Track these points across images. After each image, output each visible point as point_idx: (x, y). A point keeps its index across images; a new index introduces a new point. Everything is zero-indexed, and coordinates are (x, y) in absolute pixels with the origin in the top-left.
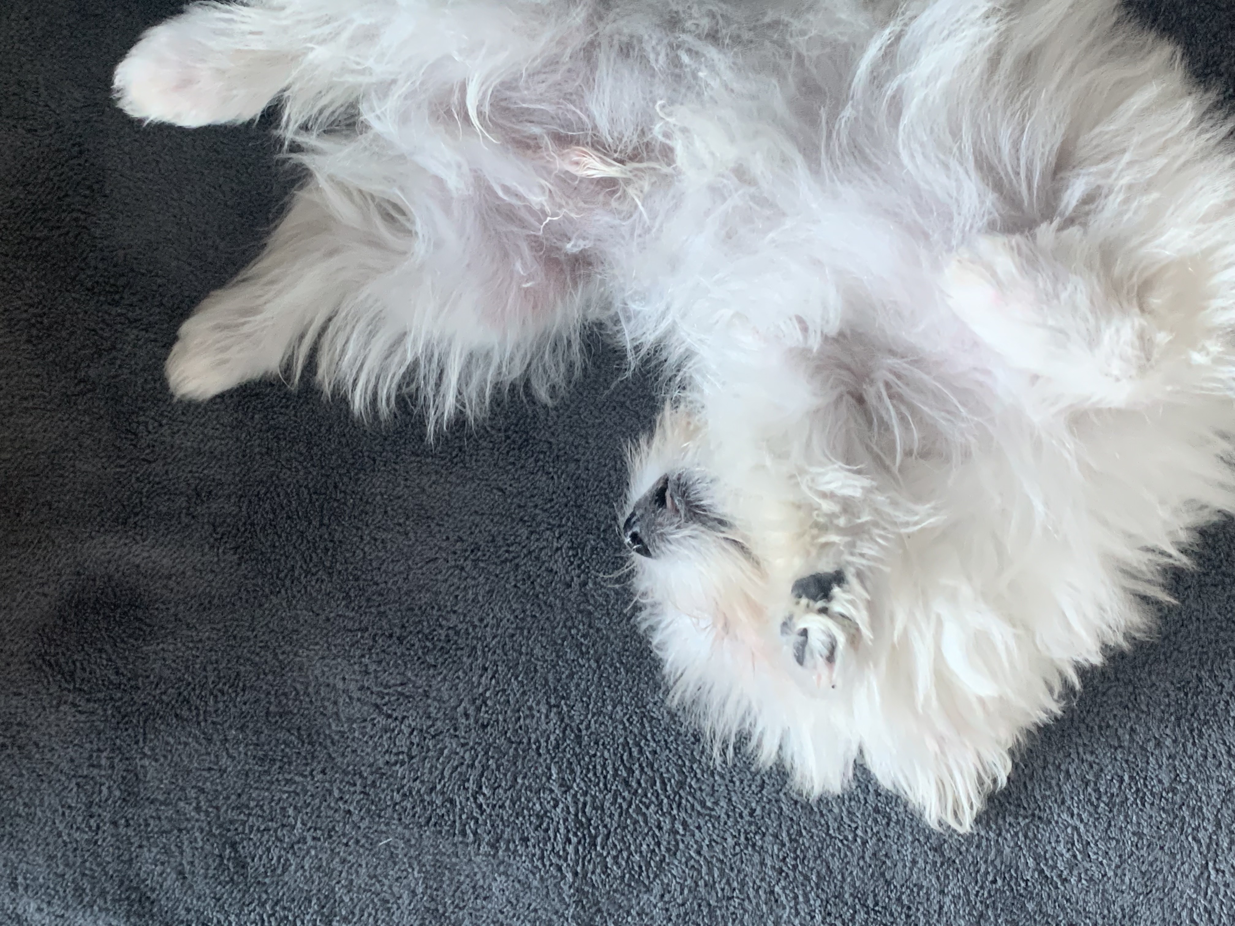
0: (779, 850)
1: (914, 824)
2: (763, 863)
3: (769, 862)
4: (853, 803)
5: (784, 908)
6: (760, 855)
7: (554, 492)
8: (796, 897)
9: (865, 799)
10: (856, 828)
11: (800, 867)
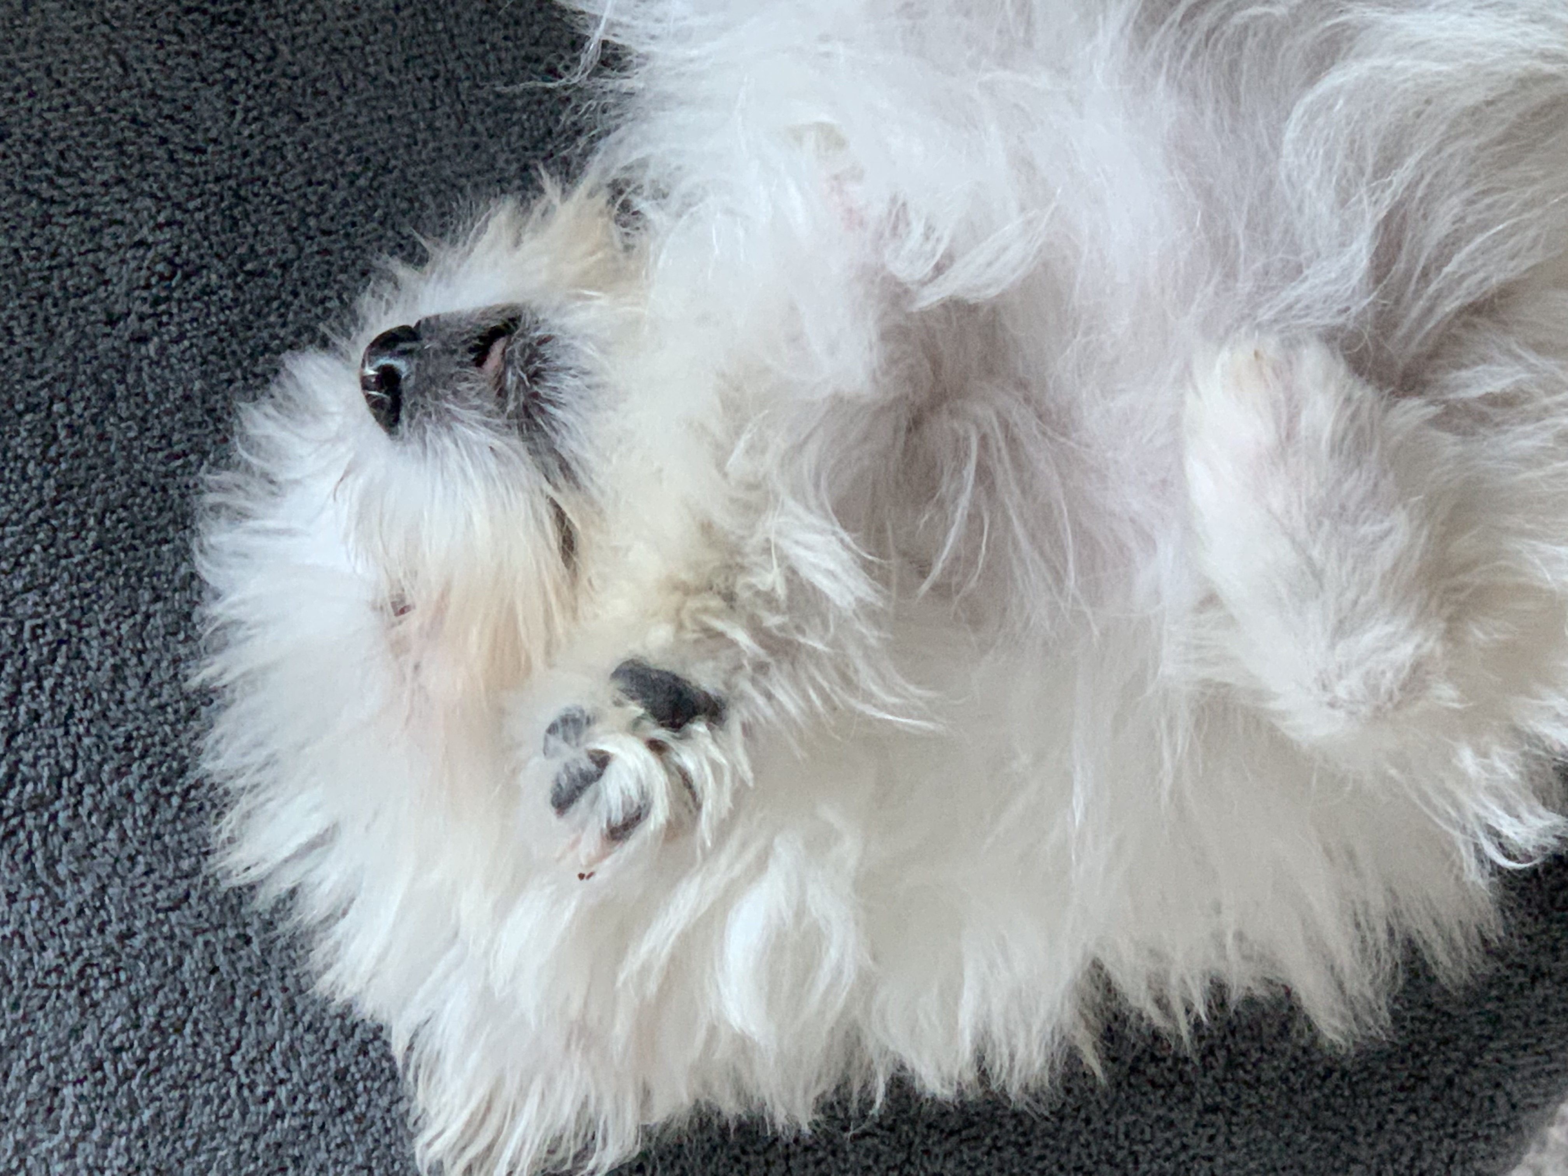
0: (123, 1030)
1: (386, 1140)
2: (76, 1033)
3: (88, 1038)
4: (310, 1037)
5: (55, 1131)
6: (83, 1014)
7: (215, 141)
8: (90, 1127)
9: (335, 1044)
10: (282, 1082)
11: (135, 1083)
